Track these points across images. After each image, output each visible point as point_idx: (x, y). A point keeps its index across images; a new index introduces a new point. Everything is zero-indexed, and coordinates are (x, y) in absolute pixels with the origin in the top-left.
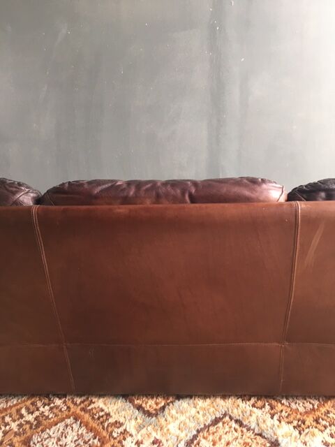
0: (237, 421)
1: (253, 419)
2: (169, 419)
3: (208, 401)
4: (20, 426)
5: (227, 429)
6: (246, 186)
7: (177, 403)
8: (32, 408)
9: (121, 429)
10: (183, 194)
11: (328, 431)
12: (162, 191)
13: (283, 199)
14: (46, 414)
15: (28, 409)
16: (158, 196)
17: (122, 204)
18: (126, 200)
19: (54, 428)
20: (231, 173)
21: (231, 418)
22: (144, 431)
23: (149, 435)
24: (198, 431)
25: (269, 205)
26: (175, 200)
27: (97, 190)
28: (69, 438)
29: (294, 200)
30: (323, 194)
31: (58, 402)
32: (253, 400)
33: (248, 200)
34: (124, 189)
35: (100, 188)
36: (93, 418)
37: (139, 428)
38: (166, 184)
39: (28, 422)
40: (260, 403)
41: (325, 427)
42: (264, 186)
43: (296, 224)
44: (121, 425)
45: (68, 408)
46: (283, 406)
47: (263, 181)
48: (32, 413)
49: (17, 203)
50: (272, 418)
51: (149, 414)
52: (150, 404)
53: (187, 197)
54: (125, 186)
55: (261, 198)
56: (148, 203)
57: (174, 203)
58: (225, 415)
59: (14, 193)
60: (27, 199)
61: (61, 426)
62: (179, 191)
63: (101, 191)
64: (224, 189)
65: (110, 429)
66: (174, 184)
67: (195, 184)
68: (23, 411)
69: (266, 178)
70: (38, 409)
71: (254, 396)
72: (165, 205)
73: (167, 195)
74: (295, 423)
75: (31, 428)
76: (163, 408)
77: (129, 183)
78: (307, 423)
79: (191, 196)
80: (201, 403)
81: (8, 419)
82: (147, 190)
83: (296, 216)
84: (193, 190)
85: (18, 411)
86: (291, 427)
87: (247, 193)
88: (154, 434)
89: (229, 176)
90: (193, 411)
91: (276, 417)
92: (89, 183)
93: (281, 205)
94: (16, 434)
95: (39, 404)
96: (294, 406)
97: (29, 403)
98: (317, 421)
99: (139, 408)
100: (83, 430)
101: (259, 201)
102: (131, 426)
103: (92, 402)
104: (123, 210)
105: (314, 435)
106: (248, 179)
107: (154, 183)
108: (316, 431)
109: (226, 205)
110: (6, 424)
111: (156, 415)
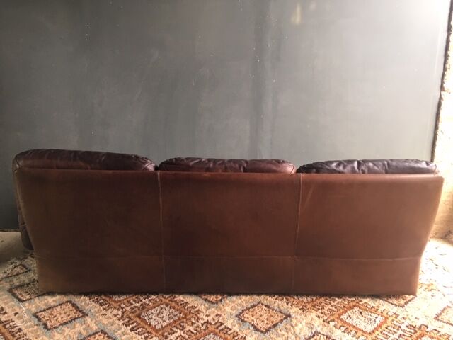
0: (266, 306)
1: (276, 305)
2: (225, 305)
3: (249, 297)
4: (132, 309)
5: (260, 309)
6: (274, 164)
7: (229, 298)
8: (137, 301)
9: (196, 309)
10: (240, 167)
11: (320, 311)
12: (228, 165)
13: (293, 172)
14: (147, 302)
15: (134, 300)
16: (226, 168)
17: (206, 171)
18: (208, 170)
19: (153, 310)
20: (266, 157)
21: (262, 305)
22: (210, 310)
23: (214, 312)
24: (243, 311)
25: (286, 174)
26: (235, 170)
27: (191, 163)
28: (164, 314)
29: (299, 172)
30: (314, 170)
31: (153, 297)
32: (276, 297)
33: (275, 172)
34: (207, 164)
35: (193, 162)
36: (178, 305)
37: (207, 309)
38: (230, 161)
39: (136, 307)
40: (280, 298)
41: (319, 309)
42: (284, 164)
43: (300, 185)
44: (196, 307)
45: (161, 300)
46: (294, 299)
47: (284, 162)
48: (138, 302)
49: (145, 169)
50: (287, 304)
51: (212, 303)
52: (213, 298)
53: (242, 169)
54: (207, 162)
55: (282, 171)
56: (220, 172)
57: (235, 172)
58: (259, 303)
59: (144, 164)
60: (150, 167)
61: (158, 308)
62: (237, 166)
63: (194, 164)
64: (262, 165)
65: (189, 310)
66: (235, 161)
67: (246, 162)
68: (132, 302)
69: (285, 160)
70: (141, 301)
71: (277, 294)
72: (230, 173)
73: (231, 167)
74: (301, 307)
75: (139, 309)
76: (221, 300)
77: (209, 160)
78: (308, 307)
79: (244, 168)
80: (244, 298)
81: (122, 306)
82: (220, 164)
83: (300, 181)
84: (245, 165)
85: (129, 302)
86: (298, 309)
87: (274, 168)
88: (216, 312)
89: (264, 158)
90: (240, 301)
91: (289, 304)
92: (187, 159)
93: (292, 175)
94: (130, 313)
95: (141, 298)
96: (301, 299)
97: (134, 298)
98: (314, 306)
99: (206, 300)
100: (172, 310)
101: (281, 173)
102: (202, 308)
103: (175, 297)
104: (207, 175)
105: (311, 312)
106: (275, 160)
107: (223, 160)
108: (313, 311)
109: (263, 174)
110: (122, 308)
111: (217, 303)
